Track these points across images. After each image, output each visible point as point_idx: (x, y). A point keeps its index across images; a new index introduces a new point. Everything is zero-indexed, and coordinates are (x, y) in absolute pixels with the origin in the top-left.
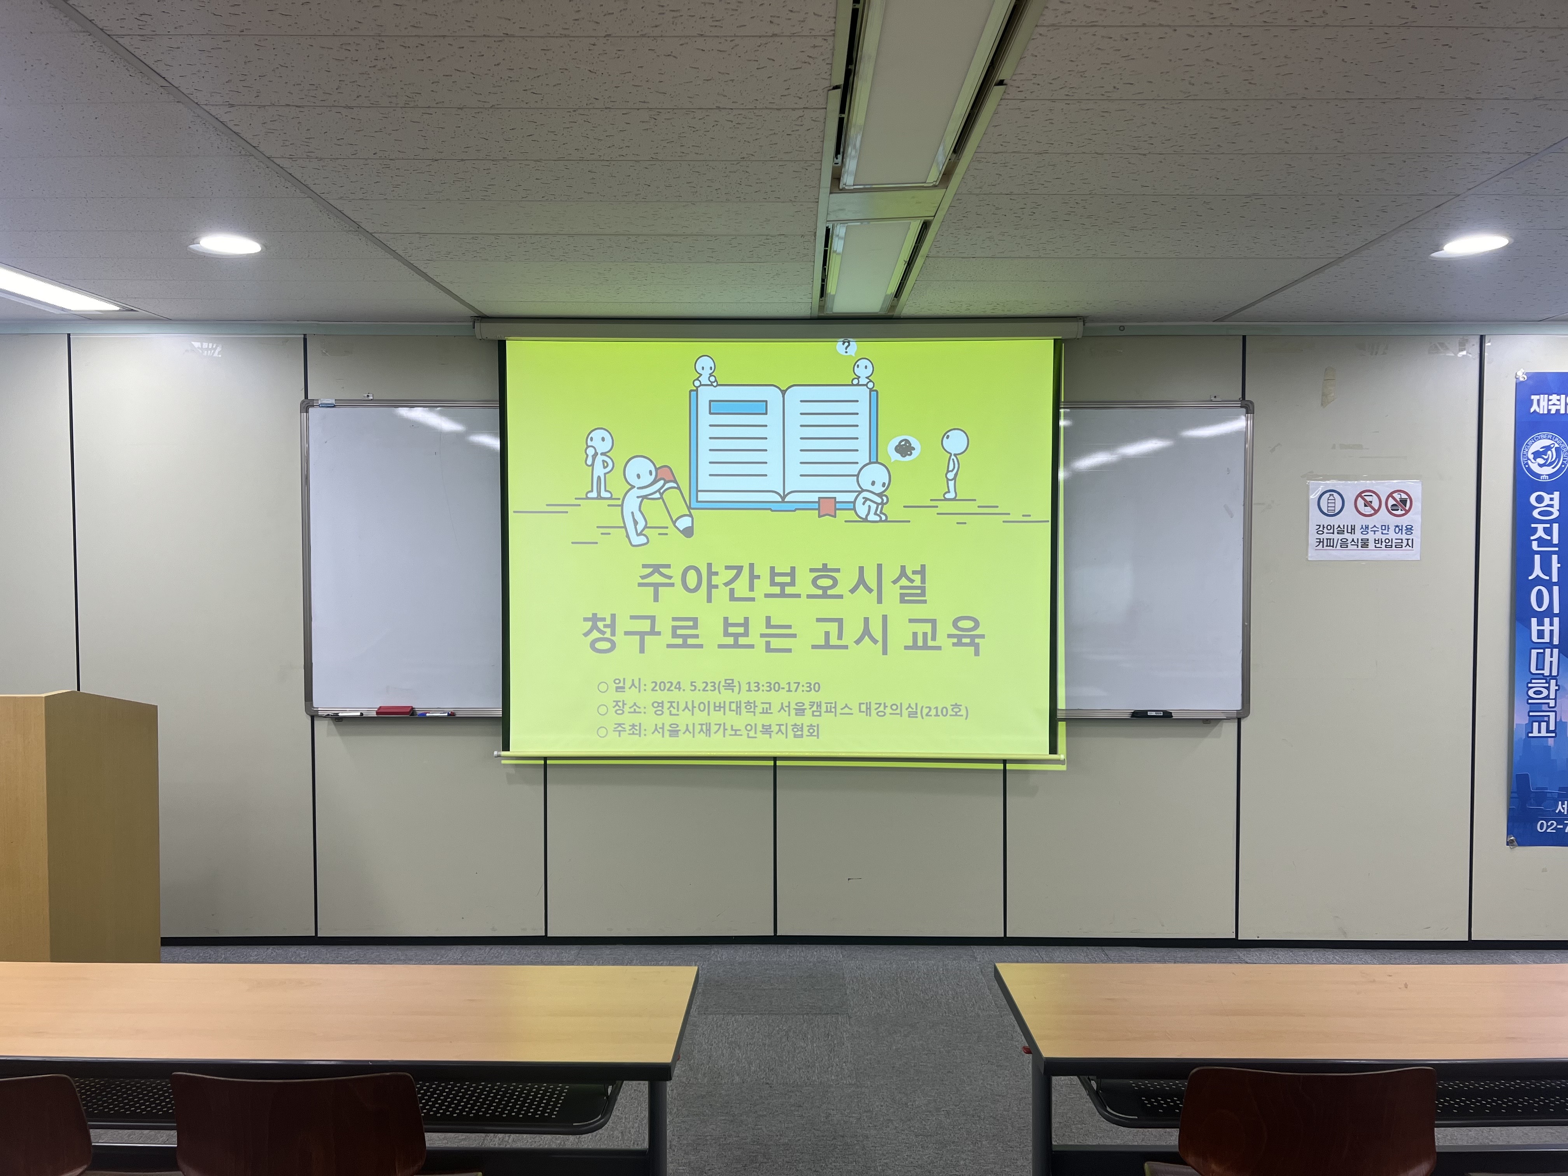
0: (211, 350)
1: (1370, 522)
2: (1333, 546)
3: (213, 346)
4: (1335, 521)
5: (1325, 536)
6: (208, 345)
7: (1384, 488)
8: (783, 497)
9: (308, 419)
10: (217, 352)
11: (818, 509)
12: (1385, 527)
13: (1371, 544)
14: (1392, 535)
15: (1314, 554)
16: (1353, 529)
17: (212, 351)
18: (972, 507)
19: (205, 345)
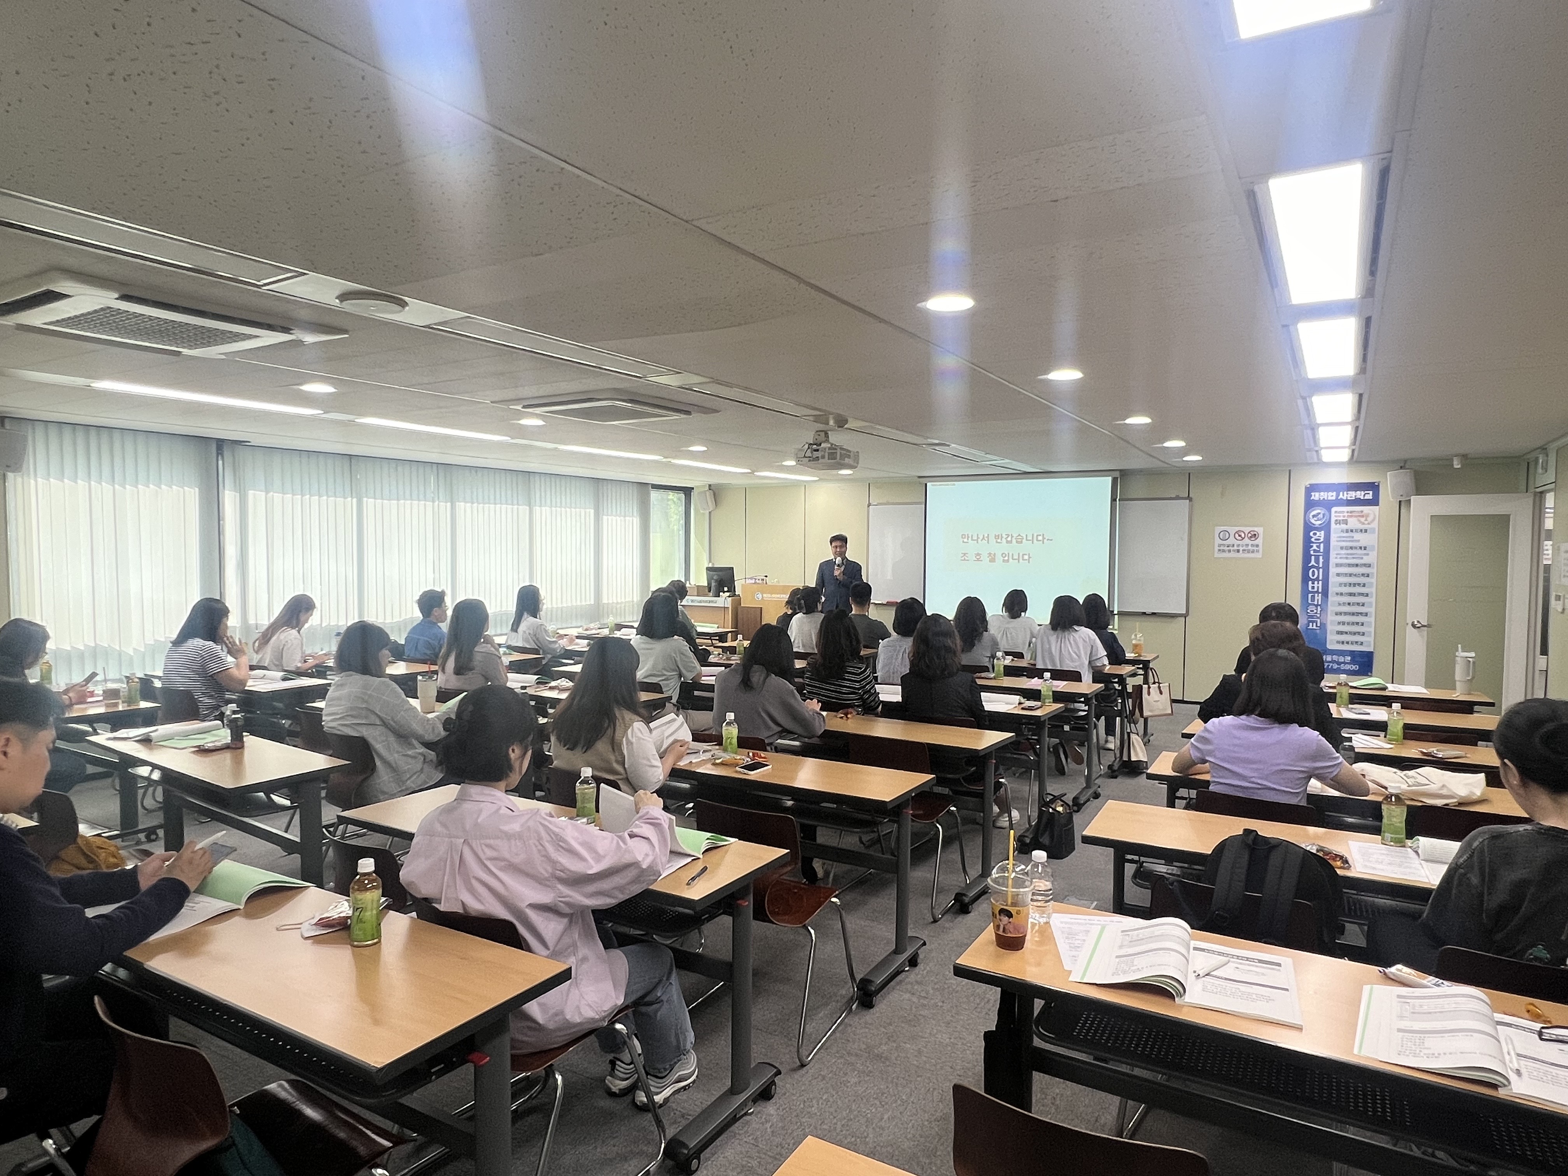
1: (1239, 542)
2: (1225, 552)
4: (1224, 542)
5: (1221, 548)
7: (1247, 530)
9: (869, 507)
12: (1247, 545)
13: (1241, 552)
14: (1250, 547)
15: (1217, 555)
16: (1233, 545)
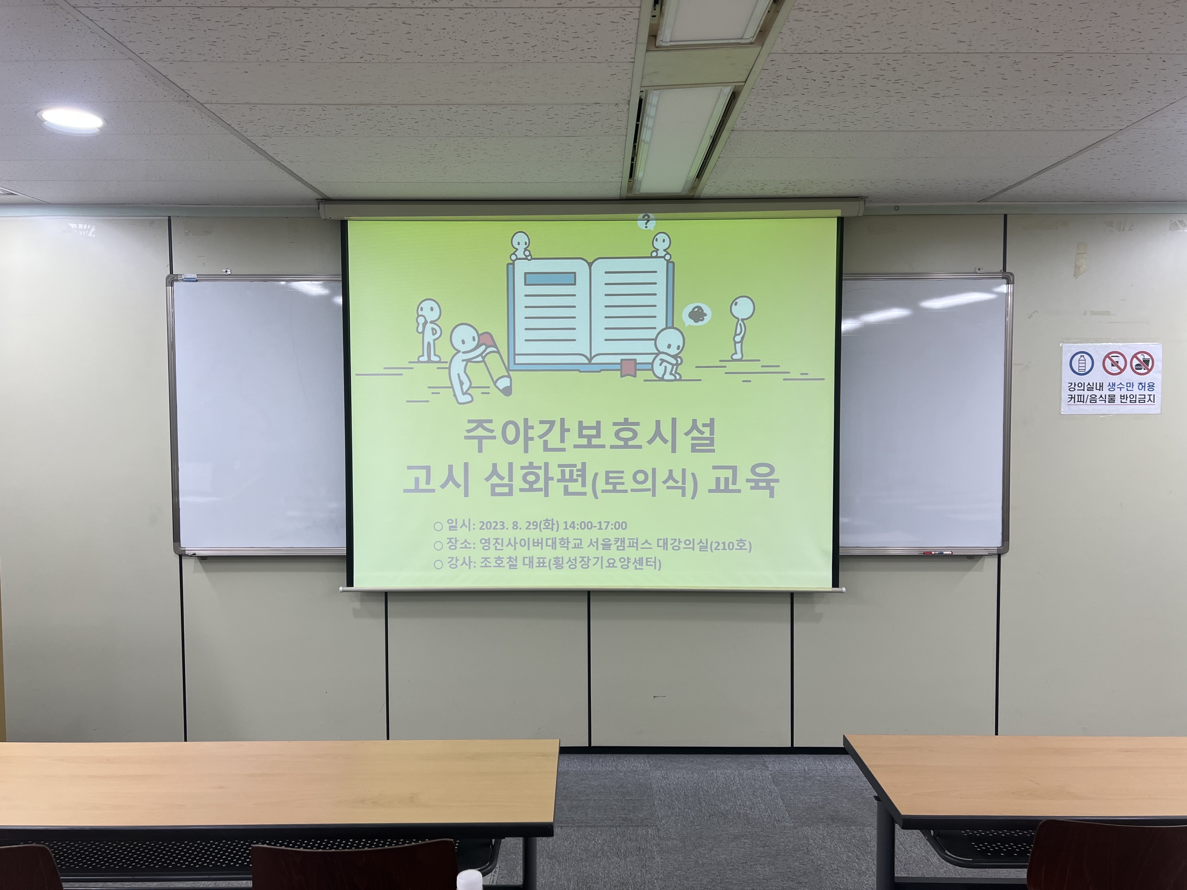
0: (86, 230)
1: (1116, 380)
2: (1083, 402)
3: (87, 227)
4: (1086, 379)
5: (1076, 393)
6: (83, 226)
7: (1129, 349)
8: (590, 359)
9: (173, 292)
10: (91, 232)
11: (621, 370)
12: (1130, 385)
13: (1118, 400)
14: (1137, 391)
15: (1067, 408)
16: (1101, 386)
17: (87, 232)
18: (755, 367)
19: (81, 226)
